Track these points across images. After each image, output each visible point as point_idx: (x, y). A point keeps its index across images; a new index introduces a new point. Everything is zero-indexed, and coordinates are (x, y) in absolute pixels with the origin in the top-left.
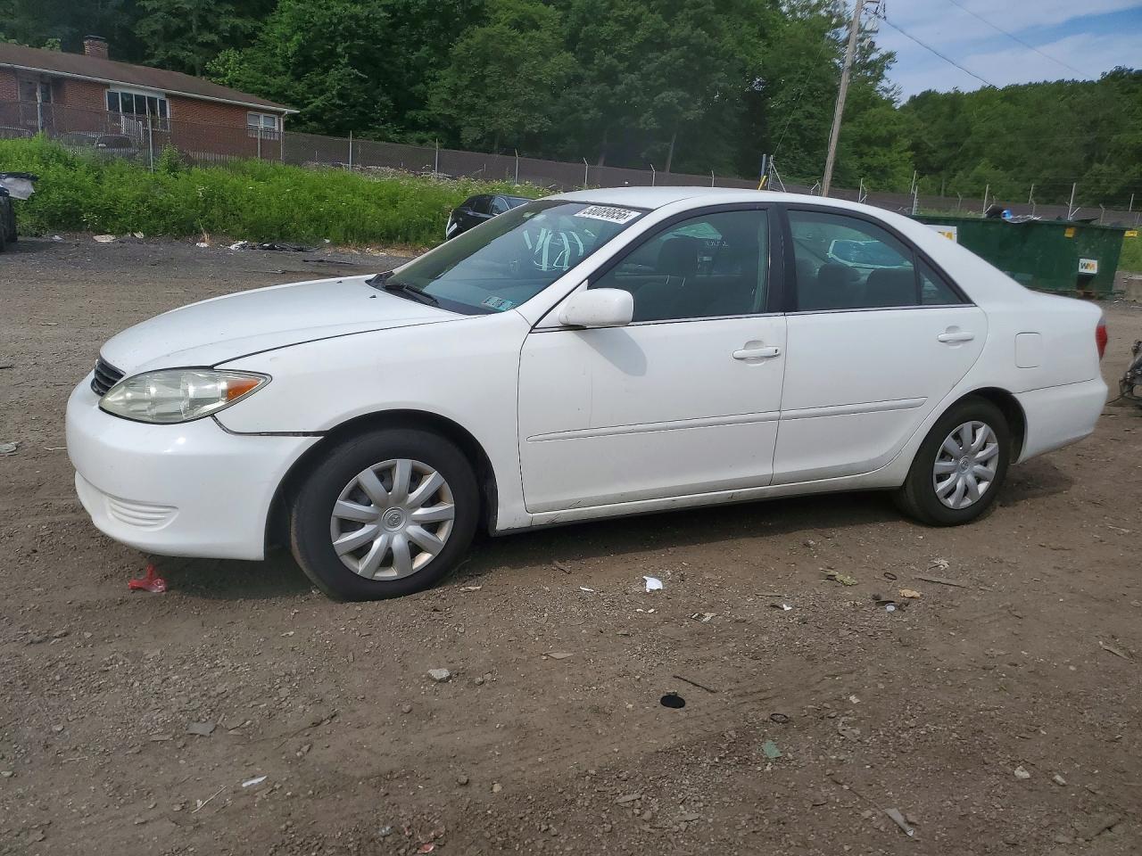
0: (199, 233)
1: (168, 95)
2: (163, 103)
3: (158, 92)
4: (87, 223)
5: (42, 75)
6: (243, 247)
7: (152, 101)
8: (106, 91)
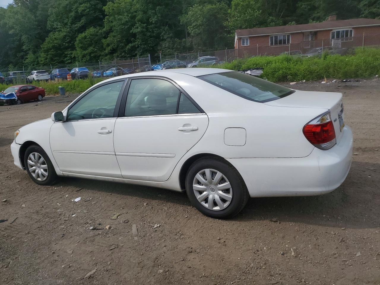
0: (323, 78)
1: (353, 28)
2: (351, 31)
3: (349, 28)
4: (288, 79)
5: (311, 32)
6: (336, 82)
7: (347, 31)
8: (331, 32)
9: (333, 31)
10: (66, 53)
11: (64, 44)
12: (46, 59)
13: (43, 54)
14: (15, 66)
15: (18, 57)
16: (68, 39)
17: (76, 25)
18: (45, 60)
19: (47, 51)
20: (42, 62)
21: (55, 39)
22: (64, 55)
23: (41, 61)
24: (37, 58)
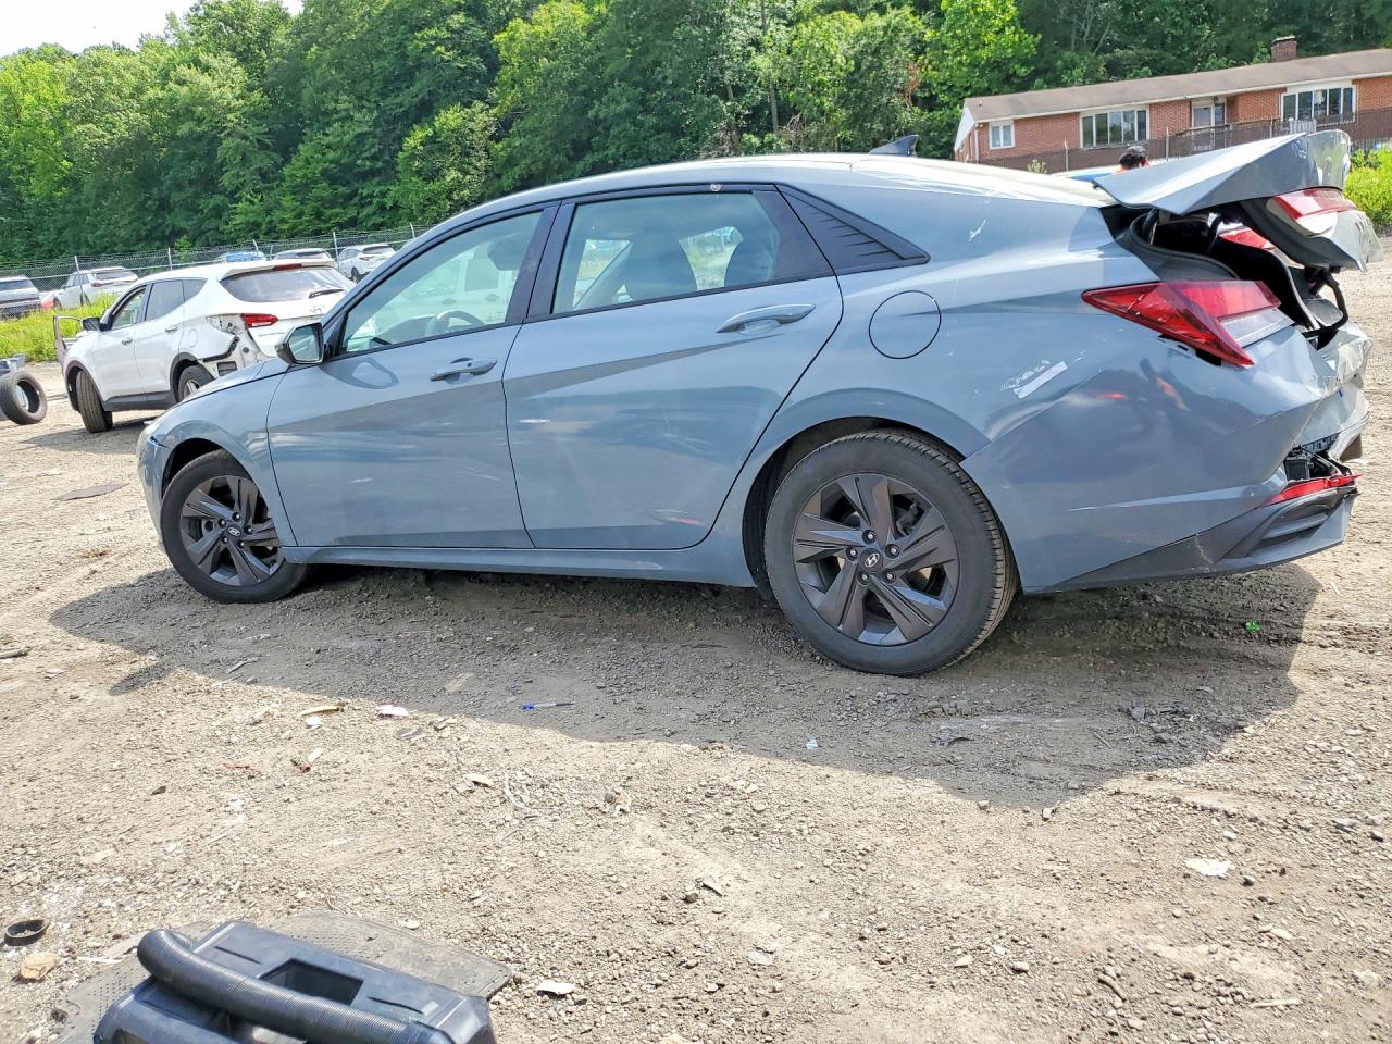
1: (1355, 82)
2: (1348, 92)
3: (1342, 81)
5: (1216, 97)
7: (1335, 93)
8: (1283, 95)
9: (1290, 92)
10: (365, 193)
11: (359, 162)
12: (299, 216)
13: (289, 197)
14: (193, 241)
15: (202, 210)
16: (373, 145)
17: (398, 100)
18: (295, 218)
19: (302, 189)
20: (285, 227)
21: (328, 147)
22: (356, 199)
23: (283, 221)
24: (269, 211)
